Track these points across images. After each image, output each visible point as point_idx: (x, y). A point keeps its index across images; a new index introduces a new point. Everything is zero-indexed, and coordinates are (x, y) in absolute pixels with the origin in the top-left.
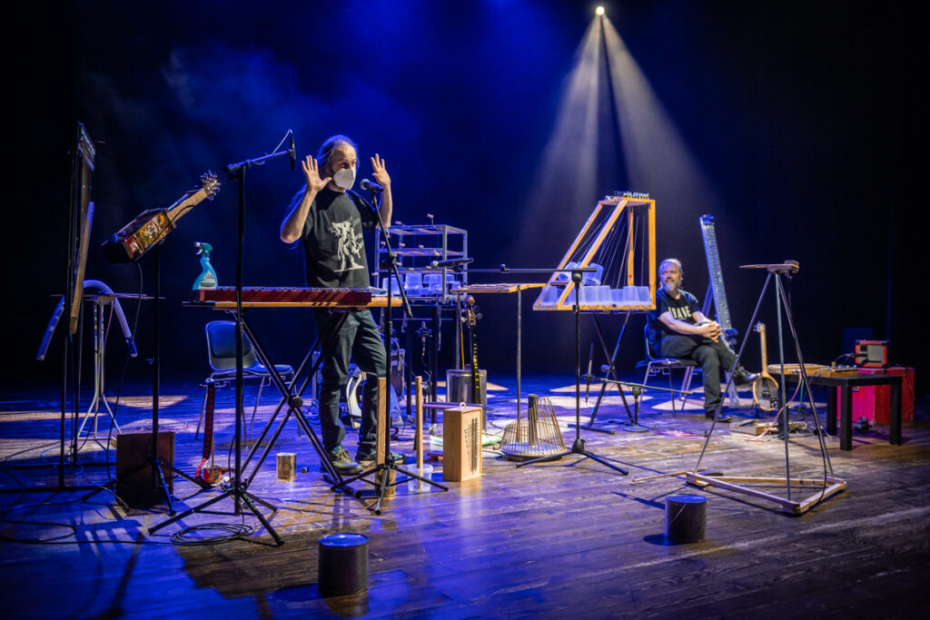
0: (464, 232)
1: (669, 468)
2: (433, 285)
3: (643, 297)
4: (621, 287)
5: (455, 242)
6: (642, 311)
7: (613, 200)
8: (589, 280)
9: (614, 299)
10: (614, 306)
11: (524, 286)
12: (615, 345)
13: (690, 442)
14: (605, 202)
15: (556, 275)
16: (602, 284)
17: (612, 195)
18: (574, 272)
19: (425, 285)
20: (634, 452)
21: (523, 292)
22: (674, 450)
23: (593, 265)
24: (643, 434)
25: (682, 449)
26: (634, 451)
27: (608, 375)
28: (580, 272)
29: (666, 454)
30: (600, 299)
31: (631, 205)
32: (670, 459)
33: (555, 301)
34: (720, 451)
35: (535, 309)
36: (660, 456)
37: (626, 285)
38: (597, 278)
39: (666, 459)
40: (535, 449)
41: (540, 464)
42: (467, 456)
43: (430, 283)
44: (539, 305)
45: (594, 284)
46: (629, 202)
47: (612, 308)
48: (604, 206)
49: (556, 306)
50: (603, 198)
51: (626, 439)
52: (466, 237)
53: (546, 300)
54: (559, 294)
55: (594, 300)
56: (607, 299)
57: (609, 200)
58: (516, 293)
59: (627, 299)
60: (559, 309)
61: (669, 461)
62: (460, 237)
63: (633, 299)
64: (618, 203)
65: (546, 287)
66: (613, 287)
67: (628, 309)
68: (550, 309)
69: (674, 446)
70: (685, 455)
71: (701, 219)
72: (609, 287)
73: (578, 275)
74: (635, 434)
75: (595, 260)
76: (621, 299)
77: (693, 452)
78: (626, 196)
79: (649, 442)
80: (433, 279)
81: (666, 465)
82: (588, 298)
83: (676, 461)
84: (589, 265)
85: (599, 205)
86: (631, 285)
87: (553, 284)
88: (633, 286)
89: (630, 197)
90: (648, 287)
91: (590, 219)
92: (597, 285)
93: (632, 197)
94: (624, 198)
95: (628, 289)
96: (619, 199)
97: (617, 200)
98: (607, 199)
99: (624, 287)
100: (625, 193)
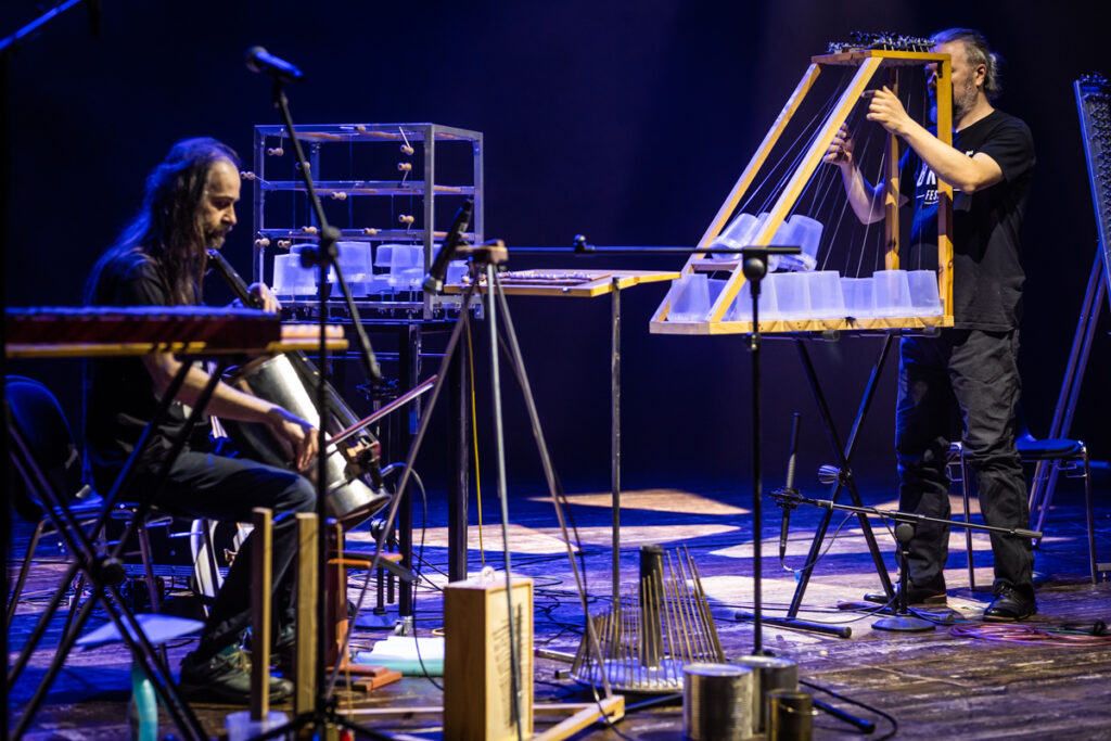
0: (475, 136)
1: (970, 715)
2: (399, 270)
3: (920, 297)
4: (866, 273)
5: (454, 162)
6: (919, 330)
7: (847, 57)
9: (850, 304)
10: (850, 320)
11: (628, 279)
12: (855, 418)
13: (1031, 656)
14: (827, 59)
16: (818, 268)
17: (845, 41)
18: (747, 253)
19: (377, 271)
20: (893, 680)
21: (626, 292)
22: (989, 675)
23: (796, 222)
24: (920, 637)
25: (1010, 671)
26: (893, 677)
27: (834, 491)
29: (966, 684)
30: (816, 305)
31: (891, 66)
32: (975, 695)
33: (705, 311)
34: (1098, 676)
35: (653, 330)
36: (955, 687)
37: (881, 267)
39: (966, 696)
40: (656, 676)
41: (669, 710)
42: (499, 691)
43: (393, 265)
44: (666, 320)
46: (885, 61)
47: (843, 327)
48: (826, 69)
49: (707, 324)
50: (824, 50)
51: (878, 650)
52: (479, 149)
53: (681, 308)
54: (714, 294)
55: (801, 307)
56: (834, 306)
57: (839, 53)
58: (607, 298)
59: (882, 303)
60: (713, 331)
61: (973, 700)
62: (468, 146)
63: (897, 303)
64: (859, 62)
65: (680, 278)
66: (848, 271)
67: (885, 326)
68: (691, 332)
69: (990, 665)
70: (1015, 685)
71: (1078, 82)
72: (837, 272)
73: (758, 263)
74: (902, 637)
75: (800, 208)
76: (867, 303)
77: (1034, 679)
78: (880, 47)
79: (932, 656)
80: (400, 258)
81: (966, 709)
82: (786, 301)
83: (989, 699)
84: (784, 226)
85: (814, 66)
86: (894, 269)
87: (699, 269)
88: (899, 271)
89: (889, 48)
90: (933, 273)
91: (790, 102)
92: (808, 268)
93: (896, 49)
94: (874, 52)
95: (885, 277)
96: (863, 53)
97: (858, 56)
98: (833, 52)
99: (875, 273)
100: (877, 38)
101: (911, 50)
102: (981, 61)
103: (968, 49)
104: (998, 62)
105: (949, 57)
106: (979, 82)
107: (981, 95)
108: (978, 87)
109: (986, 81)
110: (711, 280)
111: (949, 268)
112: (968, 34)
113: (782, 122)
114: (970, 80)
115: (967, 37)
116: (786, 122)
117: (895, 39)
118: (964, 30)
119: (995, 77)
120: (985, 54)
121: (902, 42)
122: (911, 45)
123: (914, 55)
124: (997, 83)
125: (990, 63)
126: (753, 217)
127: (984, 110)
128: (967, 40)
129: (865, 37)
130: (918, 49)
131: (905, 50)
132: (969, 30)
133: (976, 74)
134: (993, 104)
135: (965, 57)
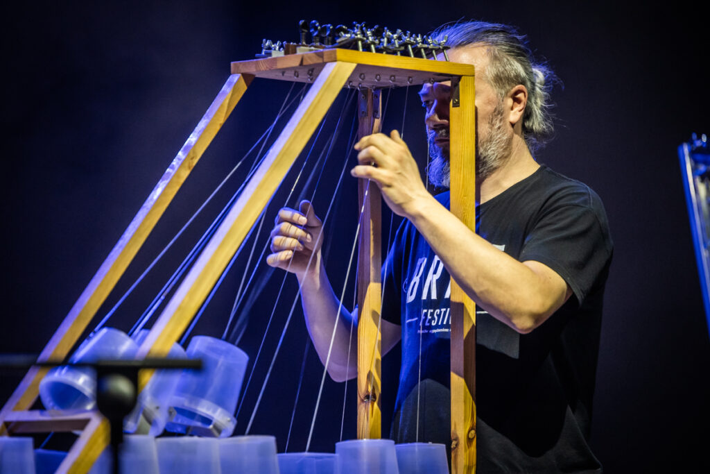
7: (293, 61)
8: (181, 411)
14: (259, 67)
15: (40, 381)
16: (238, 431)
17: (290, 37)
18: (103, 369)
23: (201, 344)
28: (131, 371)
31: (369, 82)
37: (352, 433)
38: (220, 402)
45: (205, 428)
46: (361, 69)
48: (256, 85)
50: (251, 51)
57: (278, 59)
64: (314, 71)
66: (291, 442)
72: (271, 440)
73: (122, 386)
78: (352, 45)
84: (184, 341)
85: (235, 78)
86: (372, 437)
87: (19, 430)
88: (380, 442)
89: (367, 48)
90: (441, 447)
91: (192, 139)
92: (219, 431)
93: (378, 51)
94: (340, 52)
95: (355, 454)
96: (320, 55)
97: (312, 60)
98: (270, 54)
99: (339, 445)
100: (346, 32)
101: (405, 53)
102: (518, 80)
103: (495, 58)
104: (547, 82)
105: (470, 71)
106: (515, 115)
107: (518, 140)
108: (513, 125)
109: (527, 115)
110: (40, 451)
111: (469, 440)
112: (494, 32)
113: (177, 175)
114: (499, 113)
115: (493, 38)
116: (185, 174)
117: (379, 34)
118: (488, 25)
119: (542, 109)
120: (526, 69)
121: (389, 41)
122: (406, 45)
123: (410, 63)
124: (546, 119)
125: (533, 84)
126: (123, 335)
127: (523, 167)
128: (495, 43)
129: (324, 30)
130: (418, 54)
131: (394, 53)
132: (498, 26)
133: (510, 102)
134: (538, 156)
135: (490, 72)
